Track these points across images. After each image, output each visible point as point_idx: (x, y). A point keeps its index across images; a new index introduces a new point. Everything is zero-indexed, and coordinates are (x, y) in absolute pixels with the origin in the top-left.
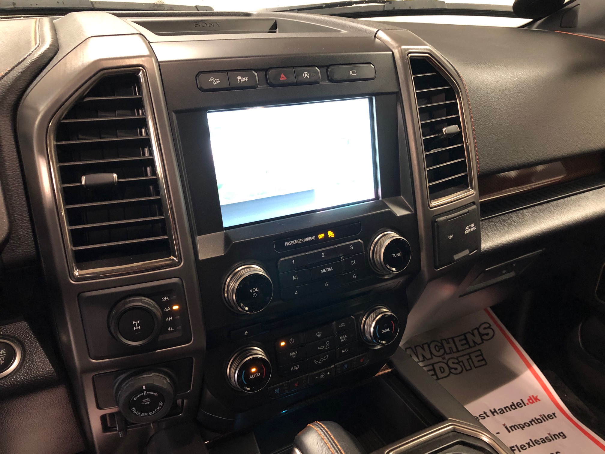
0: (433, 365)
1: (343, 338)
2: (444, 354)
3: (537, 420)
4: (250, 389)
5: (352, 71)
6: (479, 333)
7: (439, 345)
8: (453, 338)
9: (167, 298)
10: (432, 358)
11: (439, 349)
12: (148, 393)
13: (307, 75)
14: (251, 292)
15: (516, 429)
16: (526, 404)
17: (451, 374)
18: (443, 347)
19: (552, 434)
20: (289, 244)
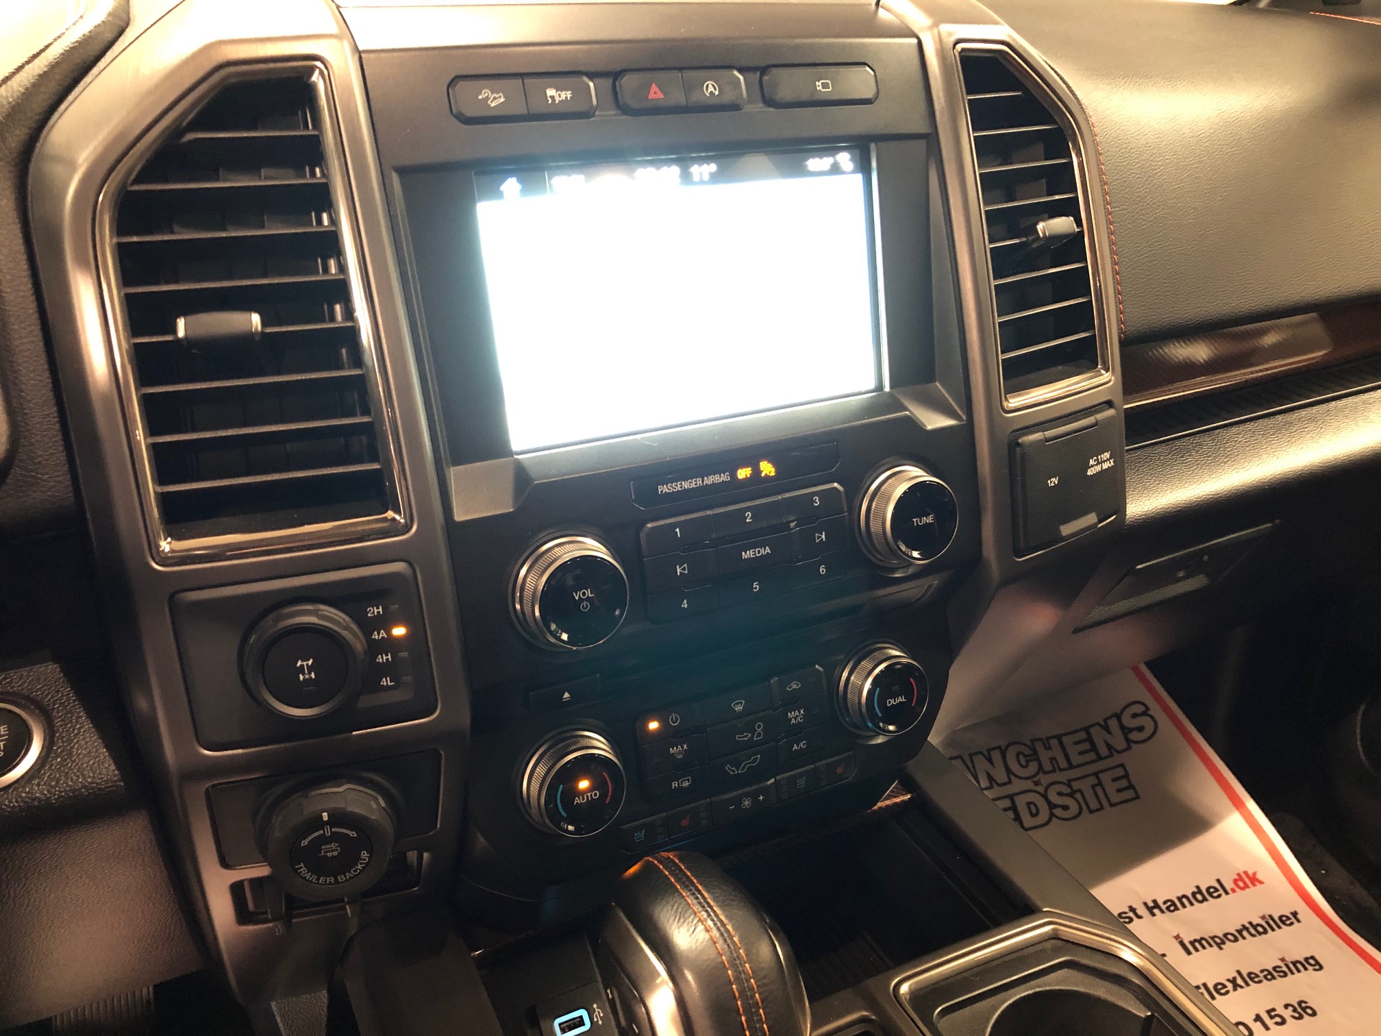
0: (1011, 797)
1: (796, 716)
2: (1037, 773)
3: (1255, 927)
4: (575, 829)
5: (821, 81)
6: (1122, 727)
7: (1026, 753)
8: (1059, 737)
9: (378, 608)
10: (1010, 782)
11: (1027, 762)
12: (333, 830)
13: (713, 90)
14: (577, 598)
15: (1204, 947)
16: (1230, 892)
17: (1054, 819)
18: (1035, 756)
19: (1289, 959)
20: (667, 490)
